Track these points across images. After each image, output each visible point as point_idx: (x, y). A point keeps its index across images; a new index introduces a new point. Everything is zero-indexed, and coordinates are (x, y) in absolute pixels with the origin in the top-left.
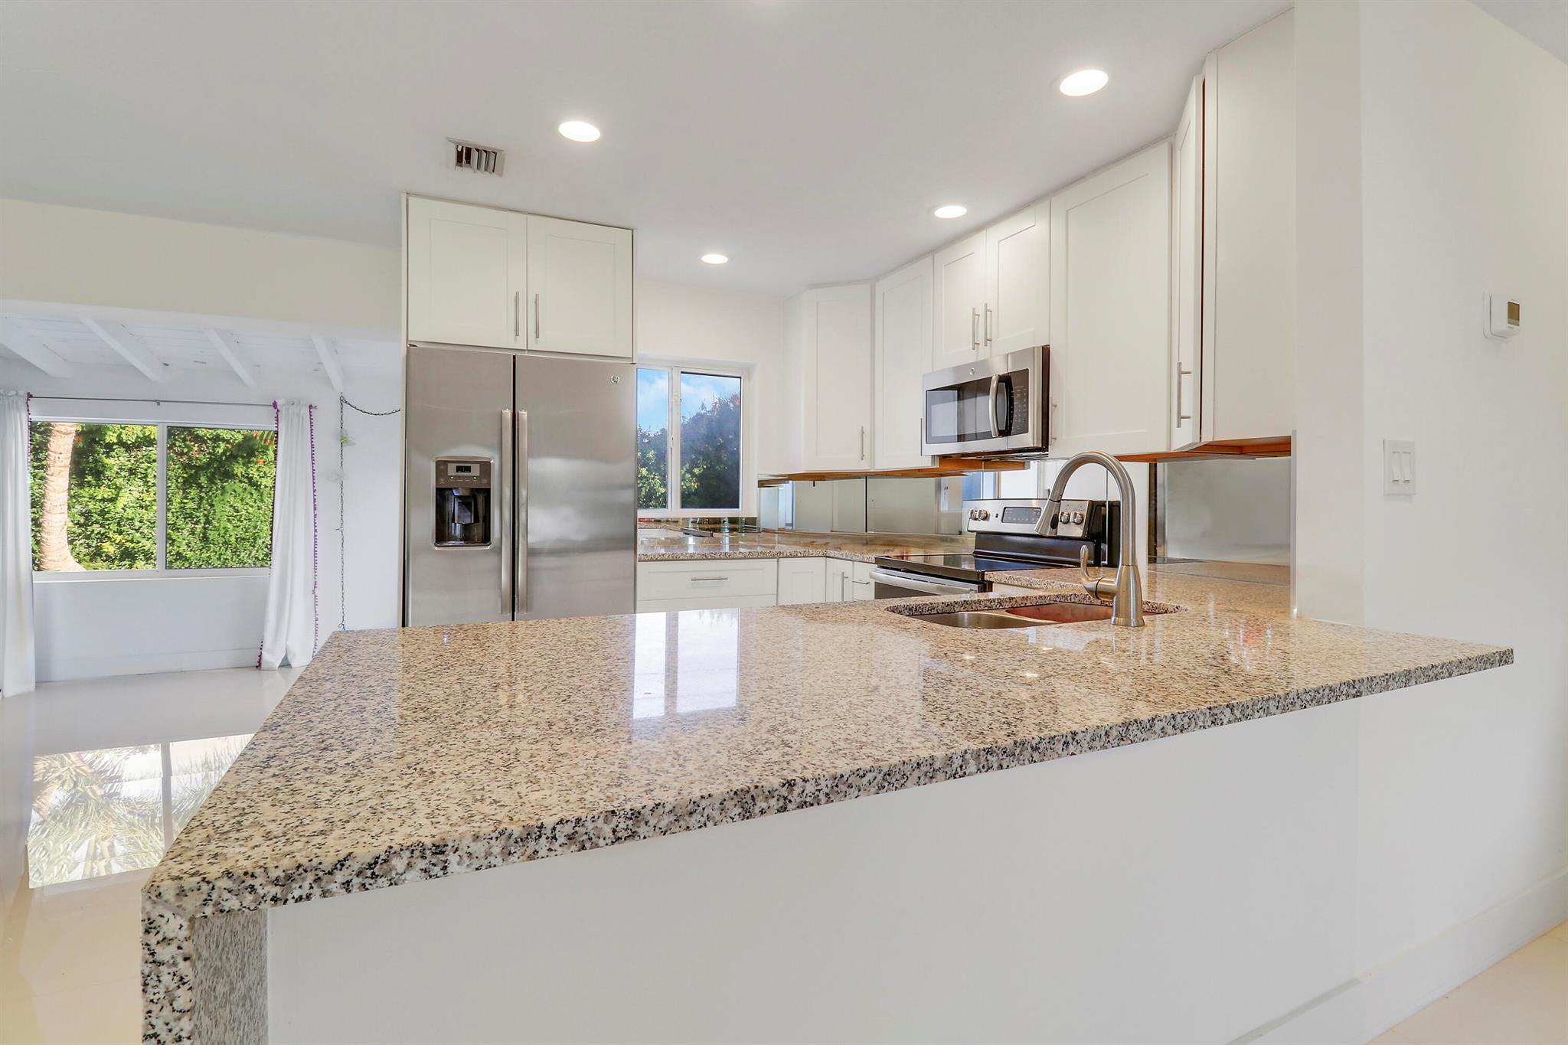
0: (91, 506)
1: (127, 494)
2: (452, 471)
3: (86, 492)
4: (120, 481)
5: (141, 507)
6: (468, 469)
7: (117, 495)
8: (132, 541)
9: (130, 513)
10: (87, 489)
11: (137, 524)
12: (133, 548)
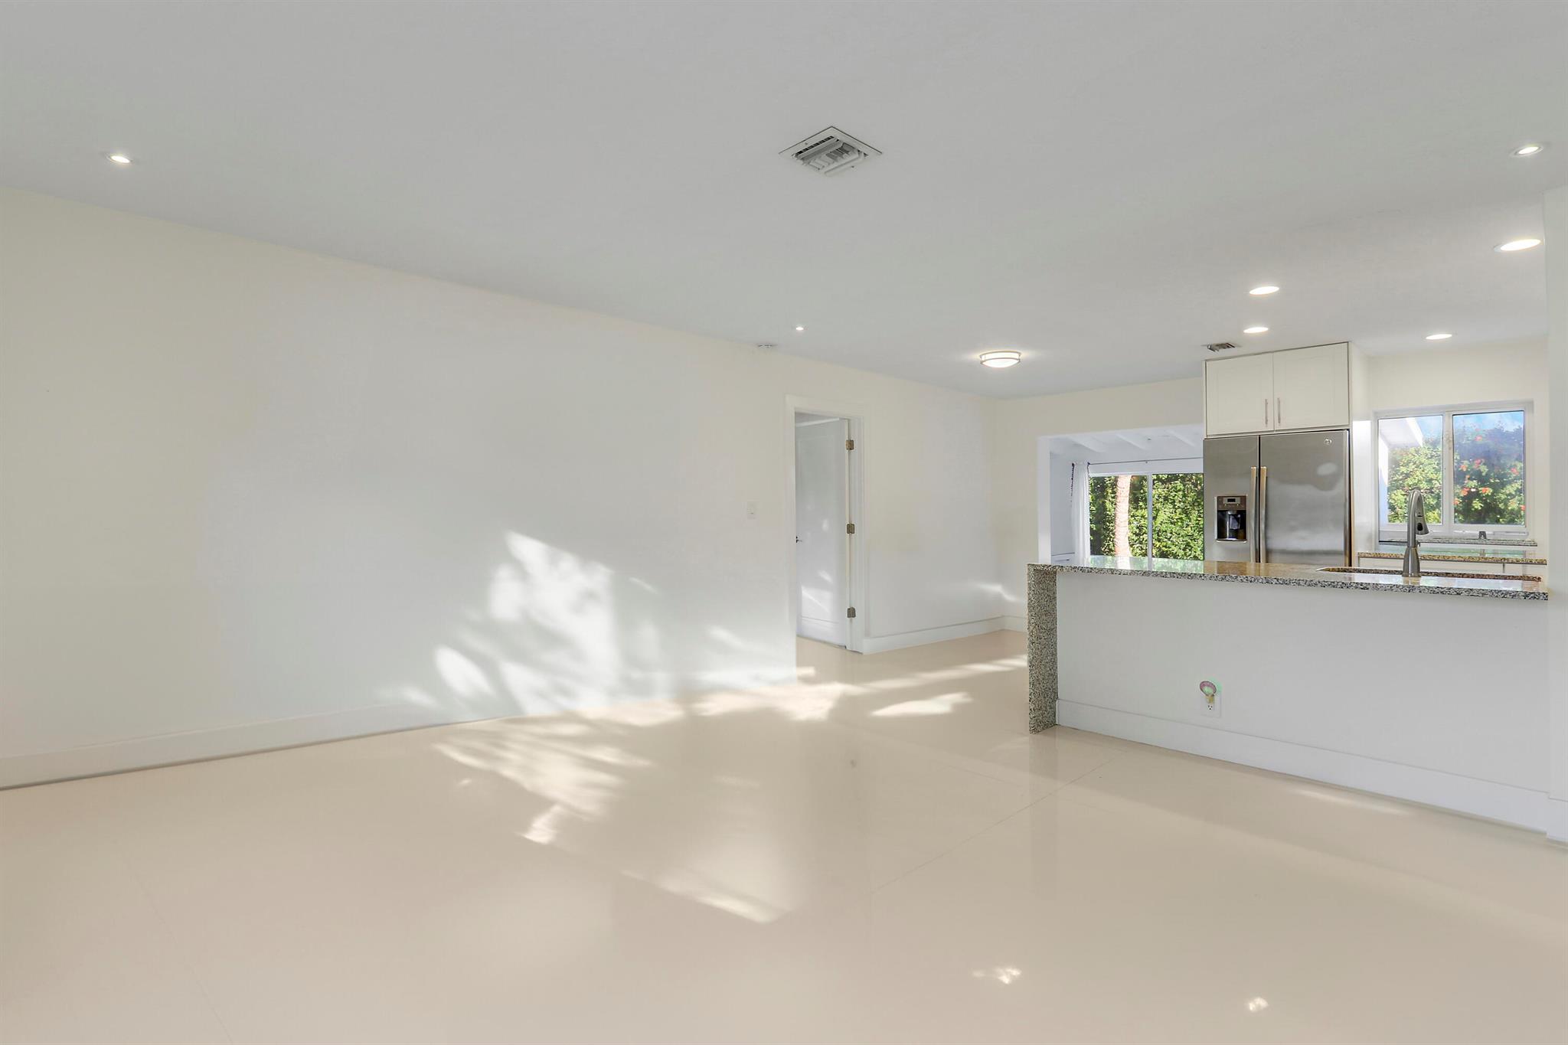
0: (1142, 522)
1: (1163, 514)
2: (1225, 502)
3: (1140, 512)
4: (1158, 505)
5: (1172, 523)
6: (1234, 500)
7: (1157, 515)
8: (1166, 547)
9: (1164, 527)
10: (1140, 511)
11: (1169, 535)
12: (1167, 551)
